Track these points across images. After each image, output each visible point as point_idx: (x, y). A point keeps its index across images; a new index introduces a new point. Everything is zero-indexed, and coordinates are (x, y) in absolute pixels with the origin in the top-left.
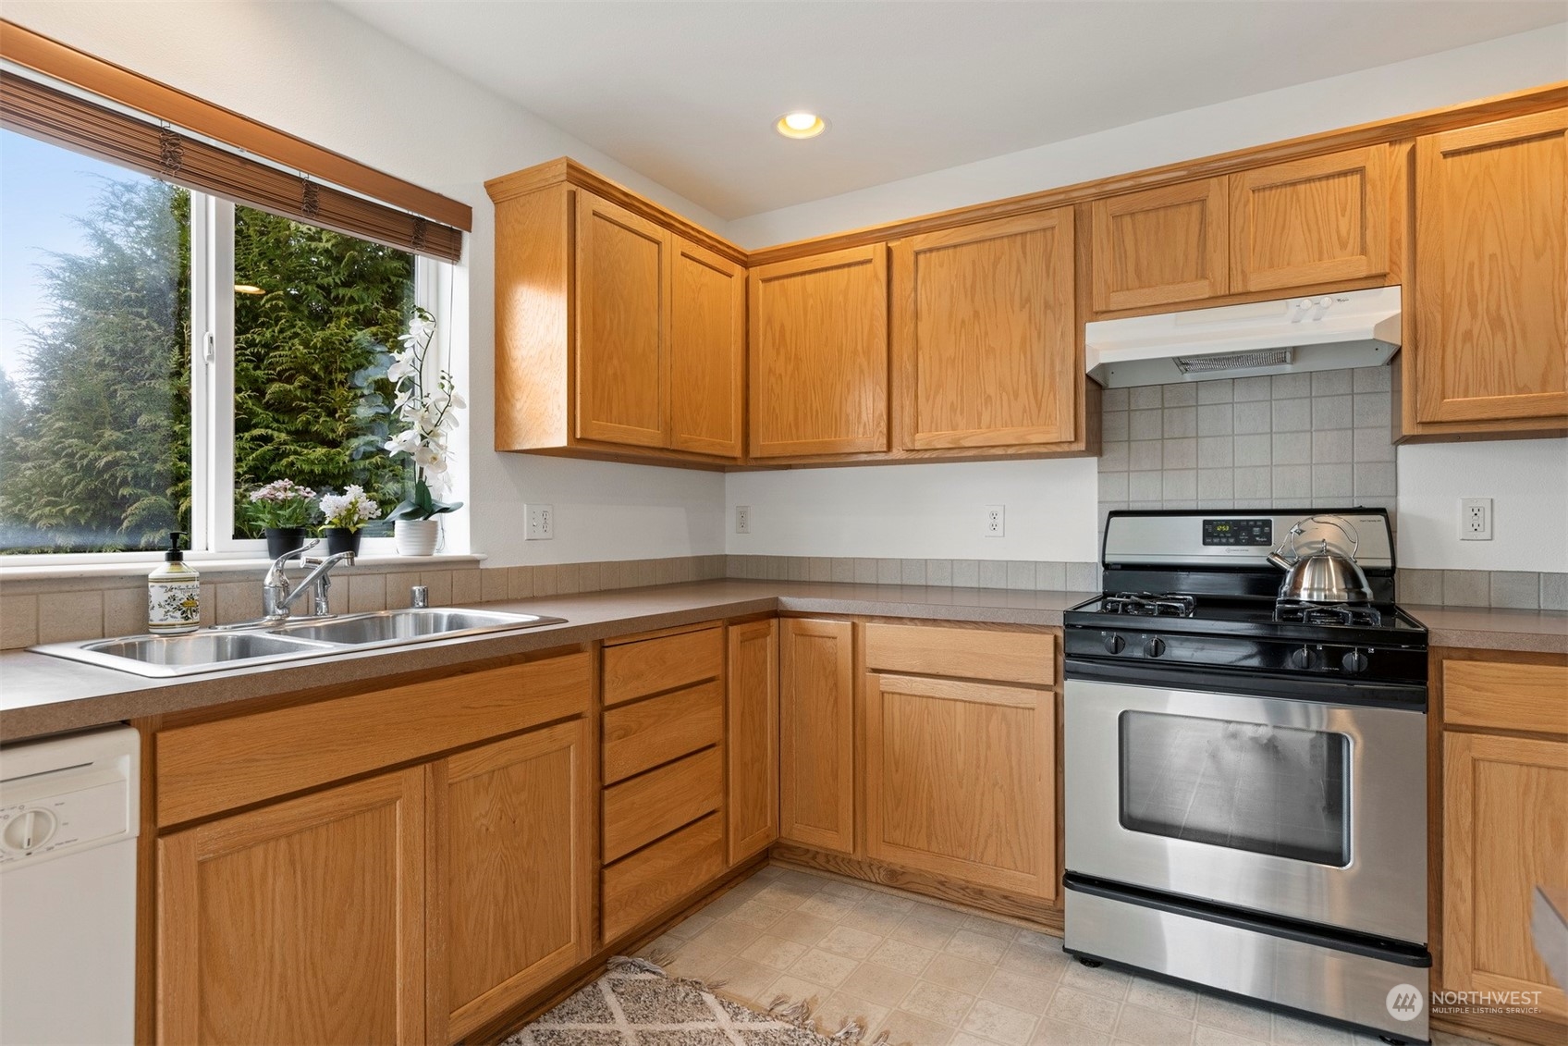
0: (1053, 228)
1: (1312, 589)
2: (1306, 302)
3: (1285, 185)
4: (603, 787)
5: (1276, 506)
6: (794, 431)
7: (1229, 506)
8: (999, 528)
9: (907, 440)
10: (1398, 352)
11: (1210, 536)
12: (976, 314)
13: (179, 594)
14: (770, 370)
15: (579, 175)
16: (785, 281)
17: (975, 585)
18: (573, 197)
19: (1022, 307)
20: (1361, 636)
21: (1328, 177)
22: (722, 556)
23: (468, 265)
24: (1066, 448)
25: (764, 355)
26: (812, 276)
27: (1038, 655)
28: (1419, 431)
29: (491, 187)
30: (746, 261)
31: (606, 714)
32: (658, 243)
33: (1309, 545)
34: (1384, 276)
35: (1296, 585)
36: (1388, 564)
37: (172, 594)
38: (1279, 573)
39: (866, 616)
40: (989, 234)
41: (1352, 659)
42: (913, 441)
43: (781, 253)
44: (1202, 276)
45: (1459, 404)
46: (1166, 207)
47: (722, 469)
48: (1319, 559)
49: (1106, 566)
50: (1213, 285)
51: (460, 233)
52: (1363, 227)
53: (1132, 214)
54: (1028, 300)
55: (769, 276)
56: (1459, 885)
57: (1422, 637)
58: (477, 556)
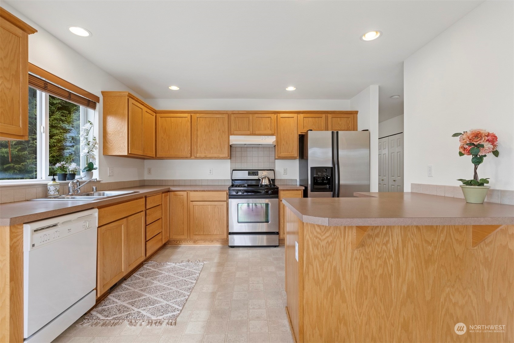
0: (224, 117)
1: (264, 182)
2: (264, 137)
3: (261, 117)
4: (146, 226)
5: (259, 169)
6: (168, 152)
7: (252, 169)
8: (211, 173)
9: (195, 155)
10: (275, 145)
11: (249, 174)
12: (210, 131)
13: (58, 188)
14: (162, 138)
15: (130, 95)
16: (166, 118)
17: (207, 184)
18: (128, 99)
19: (218, 131)
20: (271, 189)
21: (266, 117)
22: (144, 180)
23: (98, 111)
24: (226, 158)
25: (160, 135)
26: (173, 118)
27: (224, 195)
28: (278, 158)
29: (103, 93)
30: (156, 112)
31: (147, 210)
32: (142, 109)
33: (263, 175)
34: (273, 134)
35: (262, 182)
36: (274, 178)
37: (56, 188)
38: (260, 180)
39: (190, 190)
40: (212, 116)
41: (270, 192)
42: (197, 155)
43: (165, 112)
44: (249, 130)
45: (283, 154)
46: (243, 117)
47: (144, 159)
48: (265, 178)
49: (232, 180)
50: (250, 132)
51: (96, 103)
52: (271, 126)
53: (238, 118)
54: (220, 130)
55: (162, 116)
56: (282, 223)
57: (278, 188)
58: (100, 180)
